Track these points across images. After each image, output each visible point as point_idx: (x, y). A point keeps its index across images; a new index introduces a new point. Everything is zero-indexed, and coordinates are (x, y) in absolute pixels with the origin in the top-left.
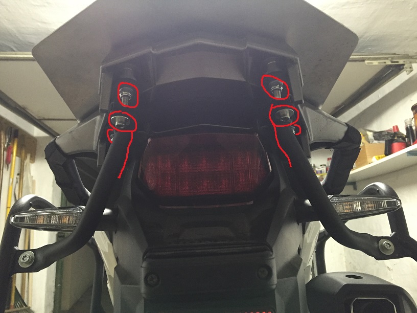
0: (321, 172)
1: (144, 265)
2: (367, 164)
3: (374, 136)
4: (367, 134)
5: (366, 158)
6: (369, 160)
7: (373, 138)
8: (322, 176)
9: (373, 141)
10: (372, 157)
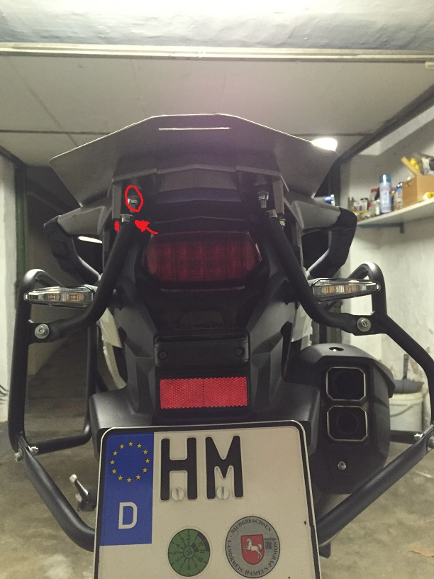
0: (361, 208)
1: (157, 345)
2: (416, 203)
3: (430, 165)
4: (421, 162)
5: (416, 195)
6: (419, 198)
7: (428, 167)
8: (361, 214)
9: (428, 172)
10: (423, 194)
